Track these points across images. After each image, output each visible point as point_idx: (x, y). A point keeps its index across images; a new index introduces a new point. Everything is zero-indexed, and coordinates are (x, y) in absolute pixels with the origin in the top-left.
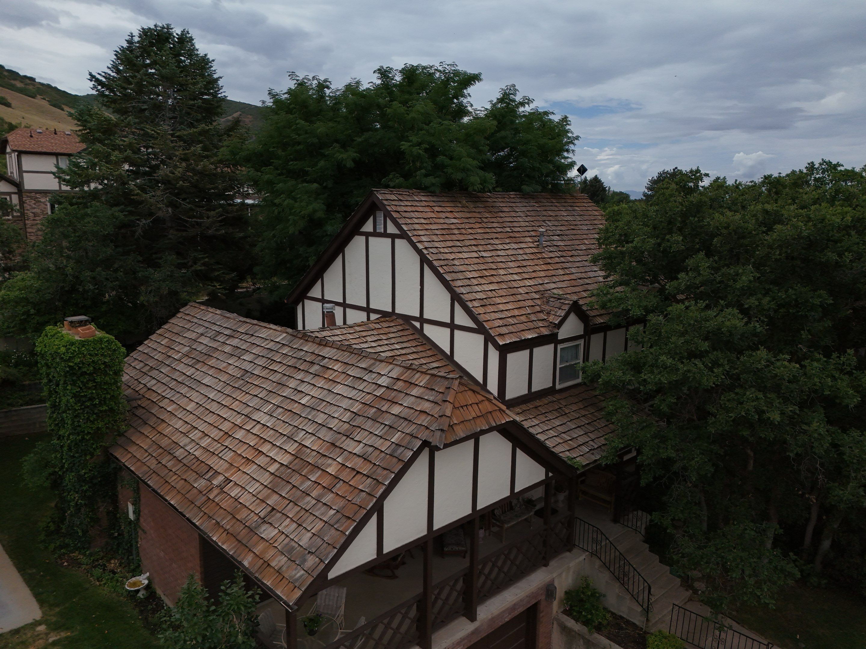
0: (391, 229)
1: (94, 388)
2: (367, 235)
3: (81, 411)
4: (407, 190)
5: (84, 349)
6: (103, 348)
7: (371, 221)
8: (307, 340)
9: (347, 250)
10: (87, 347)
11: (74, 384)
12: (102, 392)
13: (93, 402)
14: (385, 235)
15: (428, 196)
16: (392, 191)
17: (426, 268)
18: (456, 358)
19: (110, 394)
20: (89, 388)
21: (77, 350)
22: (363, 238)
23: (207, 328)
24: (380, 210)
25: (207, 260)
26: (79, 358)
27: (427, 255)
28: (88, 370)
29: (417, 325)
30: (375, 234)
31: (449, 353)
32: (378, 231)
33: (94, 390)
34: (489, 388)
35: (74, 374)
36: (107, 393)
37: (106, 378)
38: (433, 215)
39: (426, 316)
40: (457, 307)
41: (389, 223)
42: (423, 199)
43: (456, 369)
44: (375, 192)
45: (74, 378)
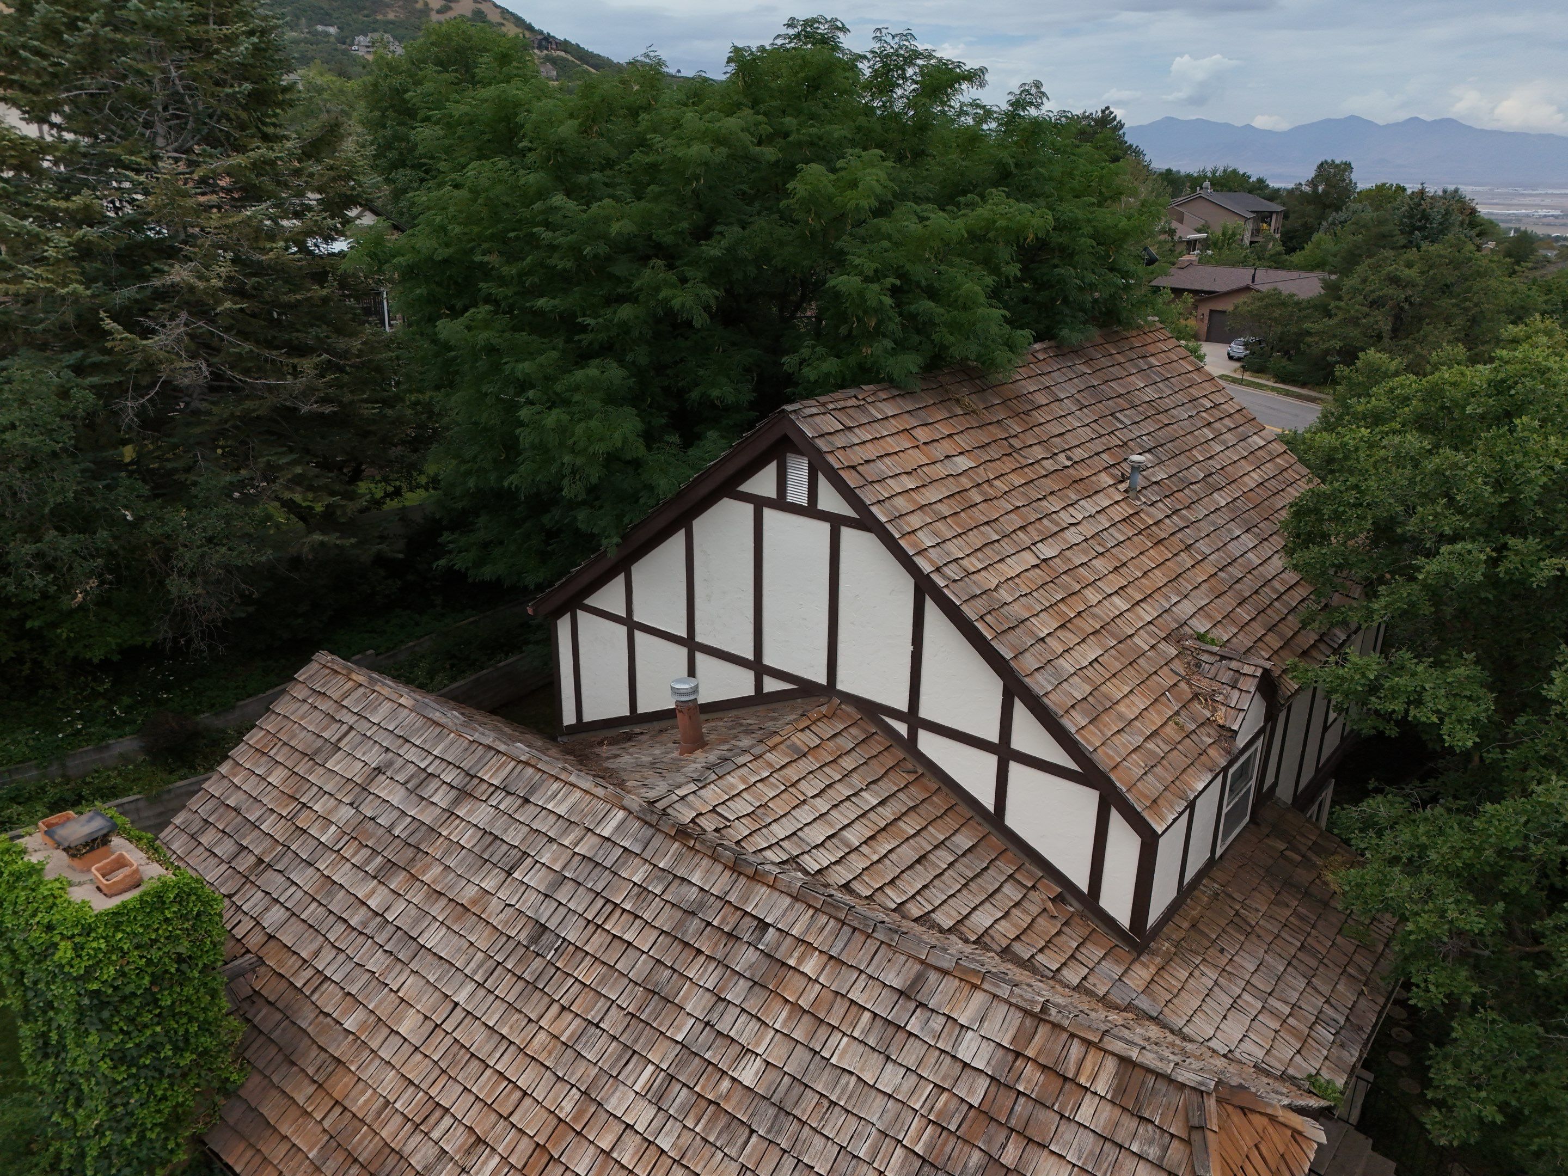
0: (829, 500)
1: (156, 1020)
2: (759, 503)
3: (131, 1081)
4: (852, 392)
5: (119, 935)
6: (167, 920)
7: (771, 470)
8: (692, 848)
9: (698, 524)
10: (128, 930)
11: (106, 1027)
12: (177, 1022)
13: (159, 1053)
14: (811, 511)
15: (893, 397)
16: (824, 405)
17: (931, 609)
18: (1011, 821)
19: (197, 1019)
20: (146, 1026)
21: (103, 946)
22: (749, 508)
23: (387, 750)
24: (800, 453)
25: (299, 470)
26: (113, 963)
27: (946, 591)
28: (139, 987)
29: (902, 728)
30: (781, 503)
31: (991, 808)
32: (790, 499)
33: (158, 1024)
34: (1104, 903)
35: (103, 1005)
36: (191, 1020)
37: (186, 989)
38: (918, 457)
39: (924, 713)
40: (1020, 711)
41: (824, 485)
42: (890, 410)
43: (1010, 846)
44: (793, 417)
45: (105, 1014)
